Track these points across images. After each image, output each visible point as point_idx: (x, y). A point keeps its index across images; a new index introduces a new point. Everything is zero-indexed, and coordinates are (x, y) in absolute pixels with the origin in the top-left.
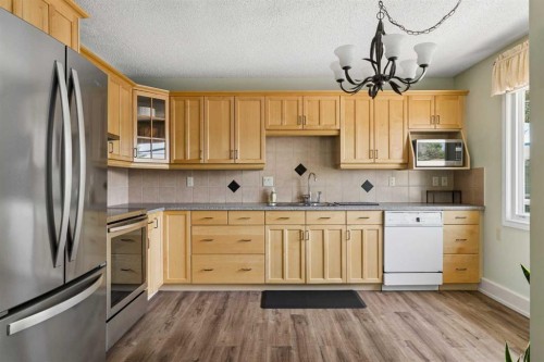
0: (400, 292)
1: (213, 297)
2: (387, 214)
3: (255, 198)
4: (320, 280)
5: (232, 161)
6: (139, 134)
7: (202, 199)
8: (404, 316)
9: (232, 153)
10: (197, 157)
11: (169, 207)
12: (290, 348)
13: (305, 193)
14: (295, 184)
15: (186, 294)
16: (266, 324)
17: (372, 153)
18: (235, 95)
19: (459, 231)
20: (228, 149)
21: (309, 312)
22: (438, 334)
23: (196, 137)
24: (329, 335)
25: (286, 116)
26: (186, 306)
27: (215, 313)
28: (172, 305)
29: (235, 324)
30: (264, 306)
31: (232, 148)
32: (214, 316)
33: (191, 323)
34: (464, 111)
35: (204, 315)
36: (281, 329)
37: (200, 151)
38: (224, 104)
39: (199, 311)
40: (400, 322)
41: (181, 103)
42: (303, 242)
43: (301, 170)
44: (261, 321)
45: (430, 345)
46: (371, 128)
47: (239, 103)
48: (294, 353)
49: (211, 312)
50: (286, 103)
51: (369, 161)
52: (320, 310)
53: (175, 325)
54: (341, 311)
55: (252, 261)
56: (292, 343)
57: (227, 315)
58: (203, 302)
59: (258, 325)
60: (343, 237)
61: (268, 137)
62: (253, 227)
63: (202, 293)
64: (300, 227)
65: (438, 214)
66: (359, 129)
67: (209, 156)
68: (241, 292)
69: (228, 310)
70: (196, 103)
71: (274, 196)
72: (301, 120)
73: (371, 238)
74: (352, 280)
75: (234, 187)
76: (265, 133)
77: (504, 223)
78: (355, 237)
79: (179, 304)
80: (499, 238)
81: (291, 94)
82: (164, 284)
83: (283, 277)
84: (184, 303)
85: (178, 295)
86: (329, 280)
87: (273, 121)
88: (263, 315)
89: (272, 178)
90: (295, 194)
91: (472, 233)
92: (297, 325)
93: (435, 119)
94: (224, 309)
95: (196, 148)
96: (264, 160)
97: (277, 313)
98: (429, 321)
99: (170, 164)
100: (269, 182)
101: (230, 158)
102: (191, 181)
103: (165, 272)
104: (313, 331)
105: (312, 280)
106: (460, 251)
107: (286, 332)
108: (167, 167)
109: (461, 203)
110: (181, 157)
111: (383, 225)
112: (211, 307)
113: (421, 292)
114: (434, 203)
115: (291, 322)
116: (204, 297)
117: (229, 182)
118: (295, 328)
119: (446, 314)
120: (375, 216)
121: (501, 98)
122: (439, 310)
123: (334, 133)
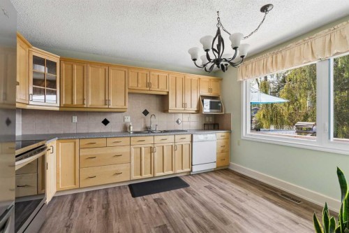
0: (199, 174)
1: (96, 195)
2: (194, 136)
3: (119, 129)
4: (162, 174)
5: (107, 107)
6: (34, 84)
7: (83, 130)
8: (210, 188)
9: (106, 101)
10: (82, 103)
11: (61, 137)
12: (165, 226)
13: (148, 125)
14: (143, 120)
15: (75, 196)
16: (141, 209)
17: (184, 105)
18: (109, 66)
19: (222, 142)
20: (104, 99)
21: (162, 195)
22: (230, 195)
23: (81, 90)
24: (182, 209)
25: (140, 81)
26: (79, 206)
27: (103, 208)
28: (67, 207)
29: (121, 214)
30: (134, 196)
31: (107, 99)
32: (103, 211)
33: (88, 222)
34: (221, 88)
35: (95, 212)
36: (153, 211)
37: (84, 99)
38: (101, 71)
39: (90, 208)
40: (210, 192)
41: (70, 66)
42: (152, 154)
43: (146, 113)
44: (137, 208)
45: (232, 204)
46: (183, 93)
47: (111, 71)
48: (170, 228)
49: (100, 208)
50: (140, 74)
51: (182, 109)
52: (168, 192)
53: (75, 226)
54: (178, 190)
55: (122, 168)
56: (165, 222)
57: (112, 207)
58: (91, 200)
59: (137, 211)
60: (173, 148)
61: (129, 93)
62: (124, 147)
63: (87, 193)
64: (151, 145)
65: (214, 135)
66: (178, 92)
67: (91, 102)
68: (115, 187)
69: (111, 203)
70: (81, 68)
71: (131, 127)
72: (149, 85)
73: (186, 148)
74: (178, 171)
75: (106, 122)
76: (127, 91)
77: (242, 138)
78: (179, 148)
79: (72, 205)
80: (239, 145)
81: (142, 69)
82: (57, 192)
83: (141, 175)
84: (76, 204)
85: (70, 197)
86: (166, 173)
87: (133, 84)
88: (136, 202)
89: (129, 118)
90: (143, 126)
91: (227, 143)
92: (160, 206)
93: (210, 90)
94: (108, 204)
95: (81, 97)
96: (127, 107)
97: (144, 199)
98: (221, 189)
99: (60, 107)
100: (128, 120)
101: (106, 104)
102: (75, 119)
103: (58, 183)
104: (172, 208)
105: (157, 174)
106: (222, 152)
107: (157, 213)
108: (58, 109)
109: (218, 129)
110: (69, 103)
111: (192, 141)
112: (98, 204)
113: (207, 173)
114: (208, 129)
115: (156, 205)
116: (90, 196)
117: (103, 119)
118: (161, 209)
119: (226, 184)
120: (188, 137)
121: (241, 83)
122: (222, 182)
123: (165, 93)
